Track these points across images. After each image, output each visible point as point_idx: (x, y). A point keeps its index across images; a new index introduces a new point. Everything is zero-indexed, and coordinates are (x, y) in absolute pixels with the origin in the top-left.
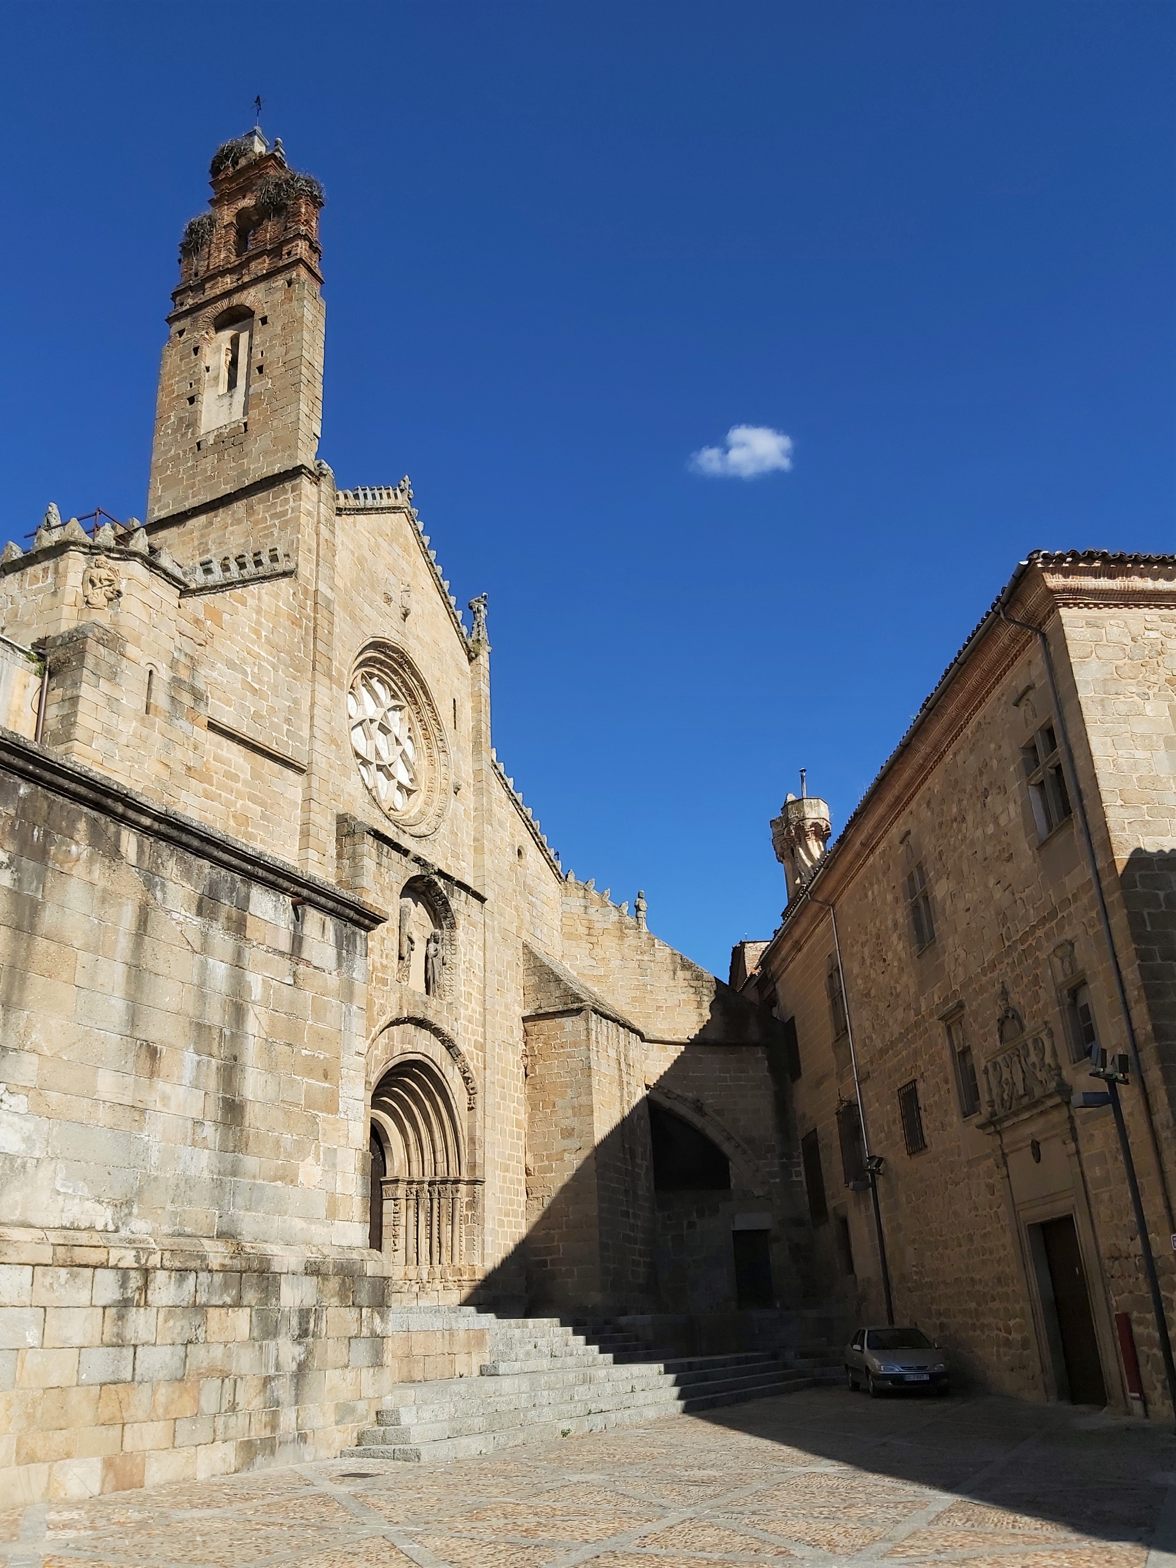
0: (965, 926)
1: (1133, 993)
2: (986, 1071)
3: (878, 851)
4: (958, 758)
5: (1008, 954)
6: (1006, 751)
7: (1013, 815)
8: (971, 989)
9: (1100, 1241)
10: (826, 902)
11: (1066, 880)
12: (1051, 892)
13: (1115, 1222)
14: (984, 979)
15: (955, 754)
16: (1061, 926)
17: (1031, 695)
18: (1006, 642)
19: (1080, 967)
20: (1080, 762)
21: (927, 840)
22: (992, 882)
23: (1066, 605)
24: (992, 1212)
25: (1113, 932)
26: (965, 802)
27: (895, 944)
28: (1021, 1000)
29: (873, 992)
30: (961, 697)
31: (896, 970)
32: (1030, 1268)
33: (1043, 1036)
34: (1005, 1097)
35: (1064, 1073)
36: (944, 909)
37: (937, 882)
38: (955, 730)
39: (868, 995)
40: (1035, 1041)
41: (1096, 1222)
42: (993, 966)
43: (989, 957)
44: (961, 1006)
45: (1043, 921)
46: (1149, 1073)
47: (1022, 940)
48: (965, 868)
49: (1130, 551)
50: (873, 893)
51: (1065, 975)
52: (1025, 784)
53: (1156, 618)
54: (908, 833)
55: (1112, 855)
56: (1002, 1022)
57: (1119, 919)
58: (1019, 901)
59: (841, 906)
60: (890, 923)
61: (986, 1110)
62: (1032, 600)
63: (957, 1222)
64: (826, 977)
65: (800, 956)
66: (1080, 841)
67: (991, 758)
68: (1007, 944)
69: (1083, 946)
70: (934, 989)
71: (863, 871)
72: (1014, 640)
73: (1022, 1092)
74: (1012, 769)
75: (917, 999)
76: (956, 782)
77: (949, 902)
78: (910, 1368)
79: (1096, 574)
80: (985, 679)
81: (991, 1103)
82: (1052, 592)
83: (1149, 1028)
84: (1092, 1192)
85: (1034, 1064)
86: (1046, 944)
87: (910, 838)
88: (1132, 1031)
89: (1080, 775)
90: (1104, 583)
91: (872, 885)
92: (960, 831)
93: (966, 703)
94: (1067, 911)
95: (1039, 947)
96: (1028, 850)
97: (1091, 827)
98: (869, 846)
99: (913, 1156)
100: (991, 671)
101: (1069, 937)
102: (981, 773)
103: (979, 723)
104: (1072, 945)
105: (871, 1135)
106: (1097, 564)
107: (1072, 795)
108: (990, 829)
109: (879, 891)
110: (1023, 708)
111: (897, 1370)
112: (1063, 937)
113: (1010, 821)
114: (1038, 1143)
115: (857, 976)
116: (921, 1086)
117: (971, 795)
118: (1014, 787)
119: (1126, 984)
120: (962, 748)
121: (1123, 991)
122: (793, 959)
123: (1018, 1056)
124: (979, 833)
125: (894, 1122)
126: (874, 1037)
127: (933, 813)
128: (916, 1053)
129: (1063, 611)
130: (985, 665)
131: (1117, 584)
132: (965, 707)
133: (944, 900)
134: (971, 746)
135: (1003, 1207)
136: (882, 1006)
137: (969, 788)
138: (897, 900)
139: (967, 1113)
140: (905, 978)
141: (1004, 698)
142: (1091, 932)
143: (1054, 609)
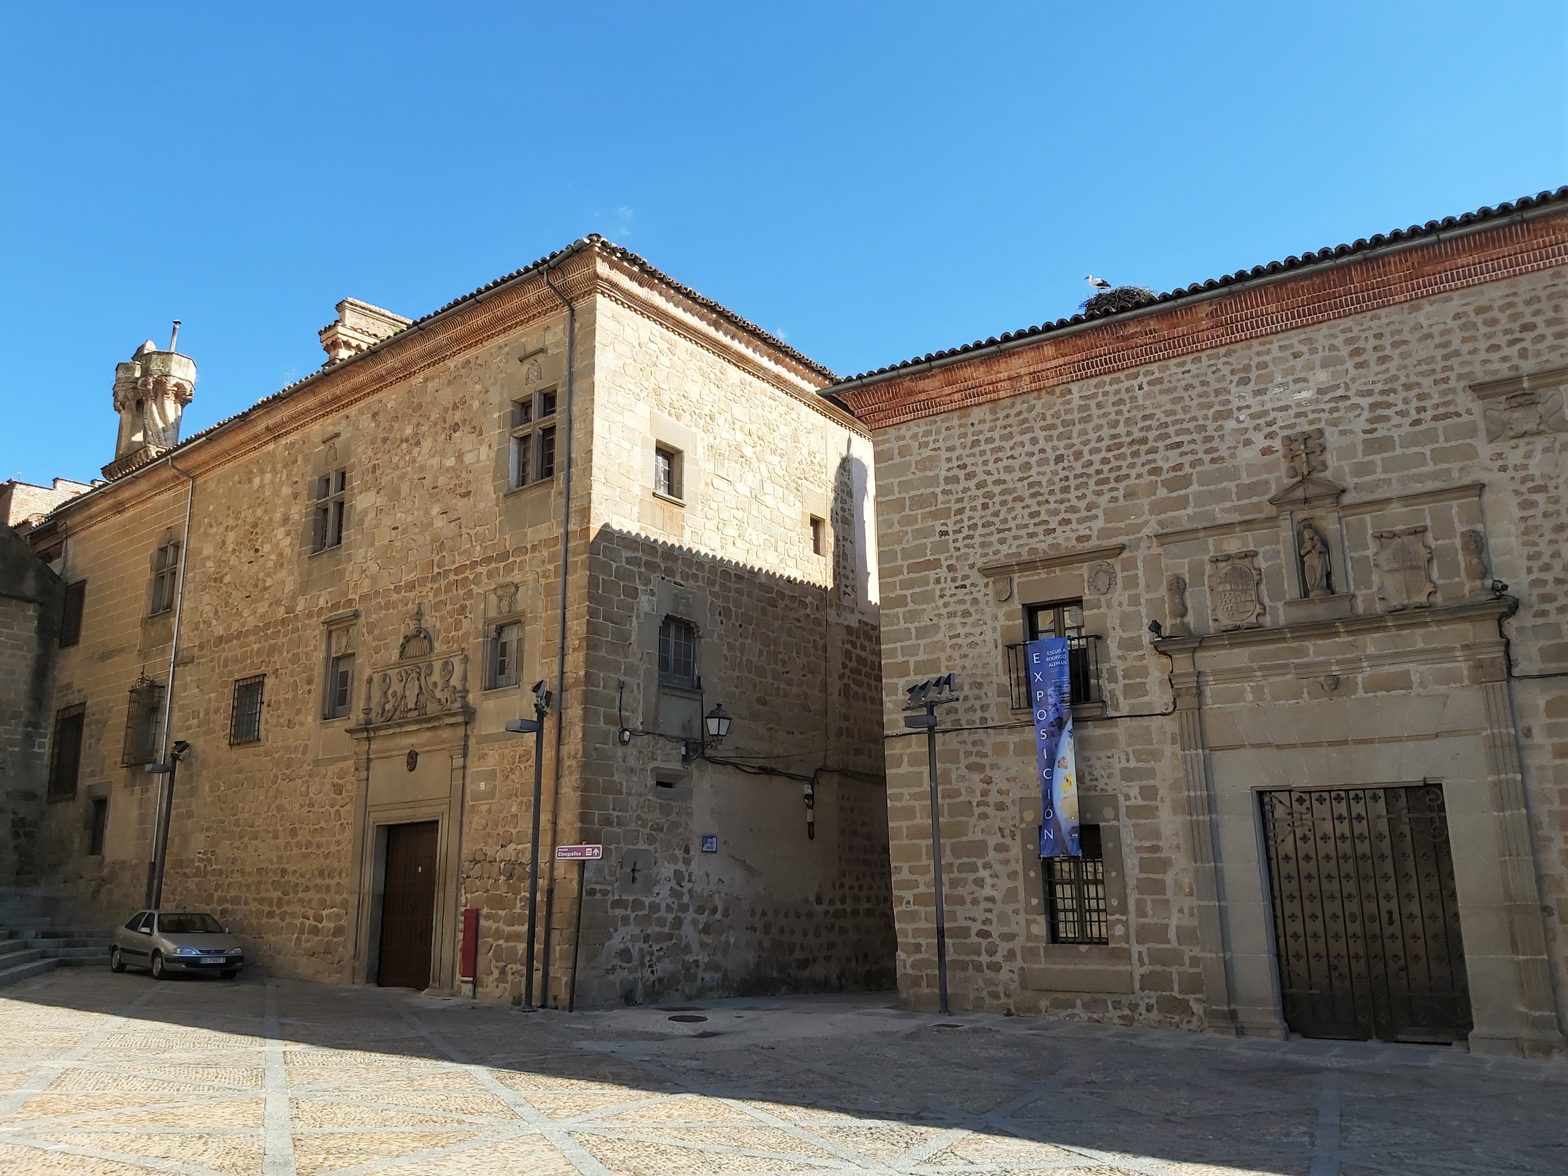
0: (386, 542)
1: (573, 642)
2: (370, 681)
3: (283, 441)
4: (430, 385)
5: (434, 579)
6: (494, 397)
7: (483, 457)
8: (373, 602)
9: (464, 845)
10: (186, 473)
11: (529, 531)
12: (507, 537)
13: (488, 830)
14: (395, 597)
15: (426, 380)
16: (509, 569)
17: (541, 358)
18: (532, 300)
19: (519, 609)
20: (578, 434)
21: (359, 450)
22: (436, 510)
23: (603, 293)
24: (333, 811)
25: (569, 587)
26: (425, 428)
27: (279, 537)
28: (438, 625)
29: (227, 579)
30: (459, 330)
31: (271, 564)
32: (368, 864)
33: (456, 661)
34: (387, 707)
35: (470, 697)
36: (362, 521)
37: (361, 493)
38: (436, 357)
39: (219, 580)
40: (446, 664)
41: (465, 829)
42: (410, 586)
43: (406, 578)
44: (356, 615)
45: (488, 560)
46: (569, 711)
47: (457, 571)
48: (405, 488)
49: (662, 271)
50: (262, 480)
51: (500, 612)
52: (507, 435)
53: (657, 334)
54: (337, 435)
55: (589, 522)
56: (408, 639)
57: (579, 578)
58: (465, 536)
59: (206, 482)
60: (278, 516)
61: (356, 716)
62: (576, 275)
63: (279, 816)
64: (153, 550)
65: (118, 518)
66: (555, 501)
67: (472, 397)
68: (436, 570)
69: (530, 592)
70: (323, 592)
71: (253, 455)
72: (540, 302)
73: (411, 705)
74: (496, 415)
75: (293, 598)
76: (420, 405)
77: (371, 515)
78: (209, 952)
79: (632, 277)
80: (492, 324)
81: (368, 711)
82: (598, 277)
83: (582, 673)
84: (469, 802)
85: (435, 684)
86: (486, 581)
87: (337, 442)
88: (562, 673)
89: (575, 445)
90: (633, 287)
91: (262, 472)
92: (409, 452)
93: (462, 337)
94: (521, 558)
95: (477, 581)
96: (492, 493)
97: (572, 493)
98: (275, 433)
99: (235, 748)
100: (501, 319)
101: (516, 581)
102: (455, 407)
103: (468, 362)
104: (517, 588)
105: (175, 720)
106: (636, 269)
107: (559, 458)
108: (451, 462)
109: (272, 481)
110: (526, 366)
111: (194, 953)
112: (508, 579)
113: (478, 461)
114: (417, 754)
115: (209, 558)
116: (269, 682)
117: (435, 425)
118: (493, 433)
119: (568, 634)
120: (438, 376)
121: (564, 638)
122: (106, 519)
123: (419, 673)
124: (435, 461)
125: (217, 711)
126: (214, 622)
127: (378, 426)
128: (273, 649)
129: (599, 297)
130: (499, 312)
131: (643, 292)
132: (458, 340)
133: (365, 512)
134: (451, 378)
135: (347, 808)
136: (237, 596)
137: (434, 417)
138: (296, 496)
139: (328, 715)
140: (283, 574)
141: (507, 349)
142: (543, 582)
143: (591, 292)
